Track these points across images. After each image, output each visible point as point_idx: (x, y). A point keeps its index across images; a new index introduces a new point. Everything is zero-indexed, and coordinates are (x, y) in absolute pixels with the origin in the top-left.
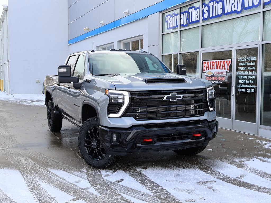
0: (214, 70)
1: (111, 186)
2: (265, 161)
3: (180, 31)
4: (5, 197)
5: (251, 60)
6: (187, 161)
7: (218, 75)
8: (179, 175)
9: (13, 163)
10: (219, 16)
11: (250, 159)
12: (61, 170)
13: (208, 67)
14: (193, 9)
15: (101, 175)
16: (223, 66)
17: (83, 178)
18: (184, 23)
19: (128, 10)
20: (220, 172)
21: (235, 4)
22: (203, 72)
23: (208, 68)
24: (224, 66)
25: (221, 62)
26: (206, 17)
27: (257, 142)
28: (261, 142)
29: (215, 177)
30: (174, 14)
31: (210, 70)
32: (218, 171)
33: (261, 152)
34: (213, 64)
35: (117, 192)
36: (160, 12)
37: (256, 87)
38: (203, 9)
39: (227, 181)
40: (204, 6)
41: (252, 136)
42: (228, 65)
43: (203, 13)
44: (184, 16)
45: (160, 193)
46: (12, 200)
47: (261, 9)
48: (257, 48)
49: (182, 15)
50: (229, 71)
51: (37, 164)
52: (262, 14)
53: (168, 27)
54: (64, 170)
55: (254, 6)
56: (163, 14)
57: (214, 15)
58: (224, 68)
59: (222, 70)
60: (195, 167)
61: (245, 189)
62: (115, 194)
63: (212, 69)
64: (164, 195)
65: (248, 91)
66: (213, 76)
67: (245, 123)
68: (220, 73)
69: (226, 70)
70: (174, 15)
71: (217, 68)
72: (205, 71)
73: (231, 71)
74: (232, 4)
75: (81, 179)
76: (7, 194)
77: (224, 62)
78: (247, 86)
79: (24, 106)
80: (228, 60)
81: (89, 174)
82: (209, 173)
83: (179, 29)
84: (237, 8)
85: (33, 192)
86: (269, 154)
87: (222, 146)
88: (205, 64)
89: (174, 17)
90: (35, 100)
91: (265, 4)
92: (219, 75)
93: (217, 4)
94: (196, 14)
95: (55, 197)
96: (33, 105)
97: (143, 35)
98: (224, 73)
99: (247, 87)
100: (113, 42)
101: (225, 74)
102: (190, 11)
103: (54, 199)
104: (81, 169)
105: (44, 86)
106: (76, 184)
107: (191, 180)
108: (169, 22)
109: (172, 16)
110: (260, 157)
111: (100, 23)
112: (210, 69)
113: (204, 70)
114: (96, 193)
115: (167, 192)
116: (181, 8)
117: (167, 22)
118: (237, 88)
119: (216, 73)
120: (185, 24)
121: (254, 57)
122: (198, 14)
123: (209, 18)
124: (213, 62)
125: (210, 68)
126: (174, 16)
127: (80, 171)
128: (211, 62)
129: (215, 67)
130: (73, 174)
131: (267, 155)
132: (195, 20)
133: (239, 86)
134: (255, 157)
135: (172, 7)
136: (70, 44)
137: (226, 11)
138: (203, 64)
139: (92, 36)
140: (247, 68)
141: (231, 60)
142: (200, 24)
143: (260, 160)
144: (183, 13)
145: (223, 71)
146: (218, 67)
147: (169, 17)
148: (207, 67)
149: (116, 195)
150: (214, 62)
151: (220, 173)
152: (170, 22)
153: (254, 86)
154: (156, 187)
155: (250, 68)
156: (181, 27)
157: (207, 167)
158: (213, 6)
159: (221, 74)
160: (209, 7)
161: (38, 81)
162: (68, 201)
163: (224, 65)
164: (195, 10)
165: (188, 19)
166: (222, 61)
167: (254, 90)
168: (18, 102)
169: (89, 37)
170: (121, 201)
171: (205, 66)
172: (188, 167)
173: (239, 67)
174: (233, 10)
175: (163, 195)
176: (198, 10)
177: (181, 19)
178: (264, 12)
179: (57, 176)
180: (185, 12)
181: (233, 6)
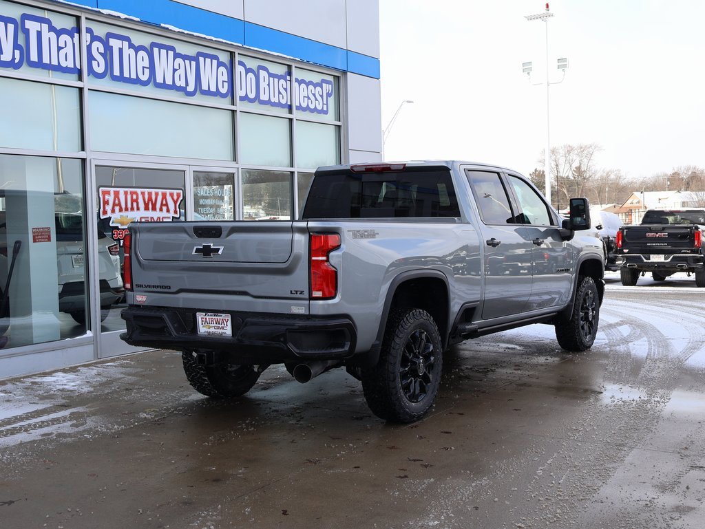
0: (138, 212)
13: (119, 204)
14: (45, 26)
16: (162, 205)
21: (182, 71)
22: (102, 218)
23: (117, 208)
24: (167, 205)
25: (157, 194)
26: (98, 69)
31: (124, 214)
38: (87, 44)
40: (88, 35)
42: (175, 202)
48: (233, 174)
50: (177, 216)
55: (219, 94)
57: (126, 75)
58: (164, 208)
59: (161, 213)
63: (132, 209)
68: (155, 220)
69: (172, 214)
71: (146, 208)
72: (109, 214)
77: (164, 196)
80: (175, 192)
84: (187, 84)
88: (107, 197)
93: (133, 50)
94: (59, 48)
98: (165, 220)
112: (126, 209)
113: (105, 212)
119: (144, 220)
120: (5, 58)
123: (110, 76)
124: (132, 193)
125: (123, 206)
128: (126, 193)
129: (140, 206)
132: (54, 63)
138: (101, 196)
140: (216, 211)
141: (181, 191)
142: (86, 84)
145: (164, 216)
146: (150, 204)
150: (135, 193)
158: (120, 50)
160: (108, 49)
163: (164, 202)
164: (53, 33)
165: (21, 48)
166: (160, 191)
173: (199, 209)
174: (177, 84)
176: (66, 37)
180: (4, 20)
181: (177, 74)
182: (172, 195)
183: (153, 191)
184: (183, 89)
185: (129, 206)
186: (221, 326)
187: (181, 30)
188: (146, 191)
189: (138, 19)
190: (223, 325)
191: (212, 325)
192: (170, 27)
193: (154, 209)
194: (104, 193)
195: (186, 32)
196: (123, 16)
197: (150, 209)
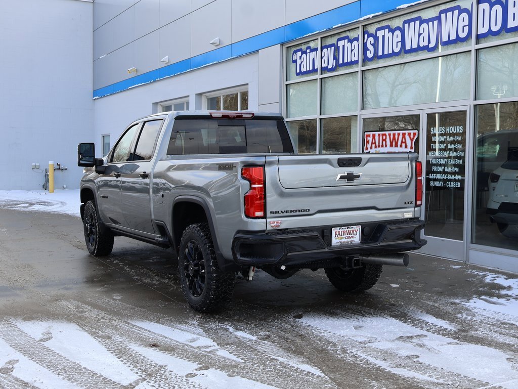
0: (386, 148)
1: (254, 347)
2: (494, 303)
3: (321, 79)
4: (77, 367)
5: (455, 132)
6: (365, 304)
8: (360, 327)
9: (57, 312)
10: (394, 54)
11: (468, 300)
12: (152, 323)
13: (375, 143)
14: (346, 40)
15: (227, 330)
16: (402, 142)
17: (198, 334)
18: (328, 64)
19: (218, 38)
20: (427, 321)
21: (425, 35)
22: (365, 152)
23: (374, 146)
24: (405, 142)
25: (399, 134)
26: (370, 55)
27: (469, 272)
28: (475, 272)
29: (422, 329)
30: (309, 48)
31: (377, 149)
32: (423, 319)
33: (481, 289)
34: (384, 137)
35: (269, 355)
36: (282, 44)
37: (464, 179)
38: (365, 41)
39: (444, 335)
40: (366, 36)
41: (458, 264)
42: (412, 140)
43: (365, 49)
44: (329, 53)
45: (343, 355)
46: (92, 372)
47: (472, 46)
48: (466, 111)
49: (325, 50)
50: (413, 151)
51: (103, 314)
52: (473, 53)
53: (298, 71)
54: (158, 322)
55: (458, 40)
56: (287, 47)
57: (386, 53)
58: (404, 145)
59: (401, 149)
60: (383, 314)
61: (479, 346)
62: (267, 358)
63: (382, 146)
64: (351, 359)
65: (448, 185)
67: (443, 240)
69: (409, 149)
70: (308, 51)
71: (391, 145)
72: (369, 150)
73: (417, 150)
74: (420, 35)
75: (195, 336)
76: (78, 362)
77: (404, 135)
78: (447, 176)
79: (19, 212)
80: (412, 132)
81: (205, 327)
82: (411, 323)
83: (318, 76)
84: (429, 42)
85: (121, 359)
86: (497, 292)
87: (413, 280)
88: (368, 138)
89: (308, 54)
90: (34, 202)
91: (479, 38)
93: (391, 33)
94: (352, 51)
95: (166, 366)
96: (35, 211)
97: (248, 84)
99: (447, 179)
100: (188, 95)
102: (341, 44)
103: (165, 369)
104: (186, 319)
105: (47, 176)
106: (192, 344)
107: (386, 334)
108: (299, 62)
109: (306, 53)
110: (483, 297)
111: (162, 60)
112: (379, 146)
113: (367, 149)
114: (233, 357)
115: (353, 354)
116: (322, 38)
117: (295, 61)
118: (428, 180)
120: (330, 67)
121: (459, 127)
122: (356, 51)
123: (376, 57)
124: (383, 135)
125: (377, 144)
126: (310, 53)
127: (186, 323)
128: (379, 135)
129: (387, 143)
130: (178, 329)
131: (494, 293)
132: (349, 60)
133: (431, 177)
134: (475, 296)
135: (307, 36)
136: (97, 97)
137: (408, 47)
138: (365, 138)
139: (143, 84)
140: (447, 146)
141: (417, 131)
142: (359, 68)
143: (486, 301)
144: (327, 47)
146: (394, 143)
147: (299, 54)
148: (372, 143)
149: (269, 360)
150: (385, 135)
151: (427, 323)
152: (302, 62)
153: (460, 177)
154: (331, 347)
155: (453, 146)
156: (323, 72)
157: (402, 313)
158: (383, 36)
160: (376, 39)
161: (36, 165)
162: (193, 371)
163: (404, 140)
164: (349, 43)
165: (336, 58)
166: (401, 132)
167: (459, 183)
168: (4, 206)
169: (137, 85)
170: (282, 368)
171: (368, 142)
172: (371, 314)
173: (432, 145)
174: (421, 45)
175: (348, 358)
176: (355, 43)
177: (322, 58)
178: (477, 50)
179: (149, 331)
180: (330, 46)
181: (421, 37)
182: (409, 134)
183: (396, 132)
184: (426, 48)
185: (381, 144)
186: (351, 236)
187: (410, 5)
188: (392, 132)
189: (381, 13)
190: (353, 235)
191: (344, 236)
193: (396, 146)
196: (371, 16)
197: (394, 146)
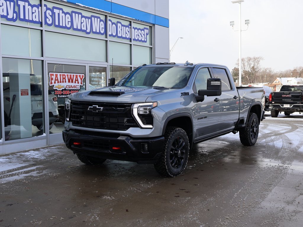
0: (66, 83)
7: (70, 89)
13: (58, 80)
16: (76, 80)
18: (8, 14)
24: (78, 80)
25: (73, 76)
26: (49, 22)
34: (64, 77)
38: (44, 11)
40: (45, 7)
42: (81, 79)
44: (8, 5)
47: (108, 38)
48: (106, 67)
50: (82, 85)
52: (108, 42)
55: (100, 33)
57: (61, 25)
58: (77, 82)
59: (75, 84)
63: (63, 82)
66: (65, 90)
68: (73, 87)
69: (80, 84)
71: (69, 82)
72: (53, 84)
77: (77, 76)
80: (81, 75)
84: (87, 29)
88: (52, 77)
92: (72, 89)
93: (64, 14)
94: (33, 13)
98: (77, 87)
101: (79, 88)
102: (21, 3)
113: (51, 83)
119: (68, 87)
120: (10, 17)
122: (36, 14)
123: (54, 25)
124: (63, 75)
125: (59, 81)
128: (60, 75)
129: (66, 80)
132: (31, 19)
140: (98, 83)
146: (71, 80)
148: (55, 80)
159: (75, 88)
160: (53, 13)
164: (30, 6)
165: (16, 12)
171: (52, 79)
173: (92, 82)
174: (83, 29)
176: (35, 9)
181: (82, 24)
184: (85, 31)
185: (62, 80)
192: (80, 4)
194: (51, 75)
195: (86, 7)
197: (71, 82)
